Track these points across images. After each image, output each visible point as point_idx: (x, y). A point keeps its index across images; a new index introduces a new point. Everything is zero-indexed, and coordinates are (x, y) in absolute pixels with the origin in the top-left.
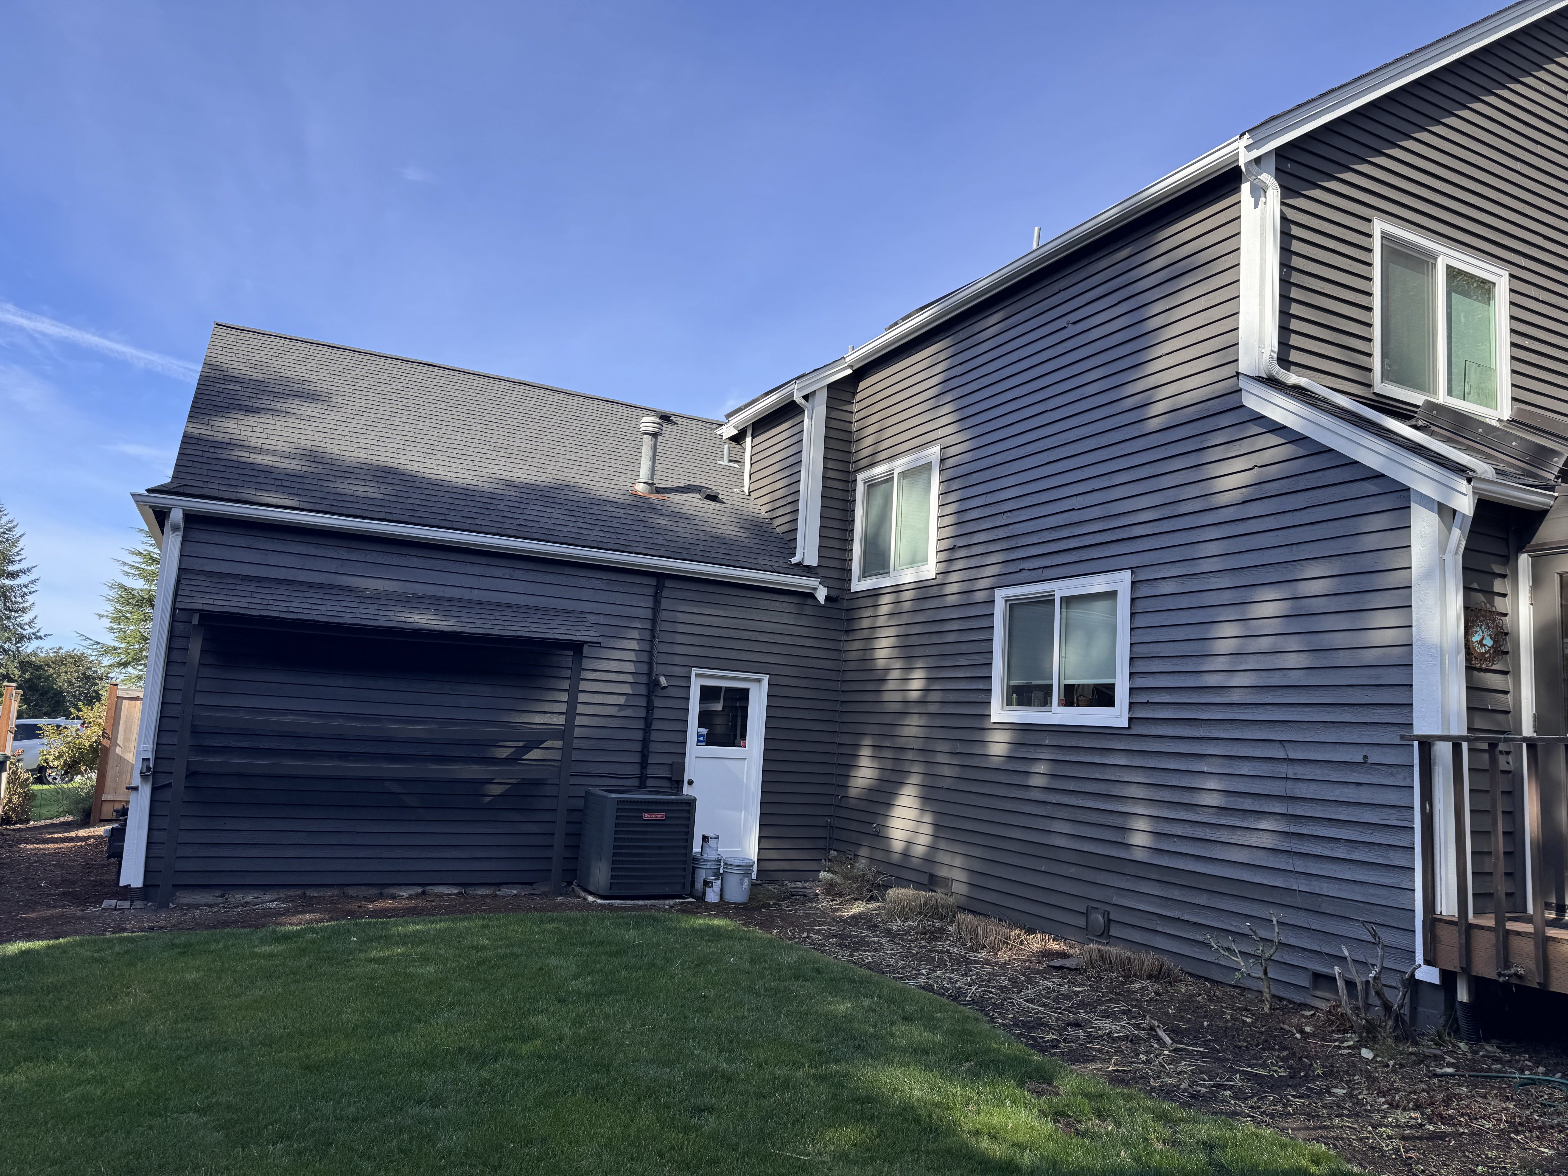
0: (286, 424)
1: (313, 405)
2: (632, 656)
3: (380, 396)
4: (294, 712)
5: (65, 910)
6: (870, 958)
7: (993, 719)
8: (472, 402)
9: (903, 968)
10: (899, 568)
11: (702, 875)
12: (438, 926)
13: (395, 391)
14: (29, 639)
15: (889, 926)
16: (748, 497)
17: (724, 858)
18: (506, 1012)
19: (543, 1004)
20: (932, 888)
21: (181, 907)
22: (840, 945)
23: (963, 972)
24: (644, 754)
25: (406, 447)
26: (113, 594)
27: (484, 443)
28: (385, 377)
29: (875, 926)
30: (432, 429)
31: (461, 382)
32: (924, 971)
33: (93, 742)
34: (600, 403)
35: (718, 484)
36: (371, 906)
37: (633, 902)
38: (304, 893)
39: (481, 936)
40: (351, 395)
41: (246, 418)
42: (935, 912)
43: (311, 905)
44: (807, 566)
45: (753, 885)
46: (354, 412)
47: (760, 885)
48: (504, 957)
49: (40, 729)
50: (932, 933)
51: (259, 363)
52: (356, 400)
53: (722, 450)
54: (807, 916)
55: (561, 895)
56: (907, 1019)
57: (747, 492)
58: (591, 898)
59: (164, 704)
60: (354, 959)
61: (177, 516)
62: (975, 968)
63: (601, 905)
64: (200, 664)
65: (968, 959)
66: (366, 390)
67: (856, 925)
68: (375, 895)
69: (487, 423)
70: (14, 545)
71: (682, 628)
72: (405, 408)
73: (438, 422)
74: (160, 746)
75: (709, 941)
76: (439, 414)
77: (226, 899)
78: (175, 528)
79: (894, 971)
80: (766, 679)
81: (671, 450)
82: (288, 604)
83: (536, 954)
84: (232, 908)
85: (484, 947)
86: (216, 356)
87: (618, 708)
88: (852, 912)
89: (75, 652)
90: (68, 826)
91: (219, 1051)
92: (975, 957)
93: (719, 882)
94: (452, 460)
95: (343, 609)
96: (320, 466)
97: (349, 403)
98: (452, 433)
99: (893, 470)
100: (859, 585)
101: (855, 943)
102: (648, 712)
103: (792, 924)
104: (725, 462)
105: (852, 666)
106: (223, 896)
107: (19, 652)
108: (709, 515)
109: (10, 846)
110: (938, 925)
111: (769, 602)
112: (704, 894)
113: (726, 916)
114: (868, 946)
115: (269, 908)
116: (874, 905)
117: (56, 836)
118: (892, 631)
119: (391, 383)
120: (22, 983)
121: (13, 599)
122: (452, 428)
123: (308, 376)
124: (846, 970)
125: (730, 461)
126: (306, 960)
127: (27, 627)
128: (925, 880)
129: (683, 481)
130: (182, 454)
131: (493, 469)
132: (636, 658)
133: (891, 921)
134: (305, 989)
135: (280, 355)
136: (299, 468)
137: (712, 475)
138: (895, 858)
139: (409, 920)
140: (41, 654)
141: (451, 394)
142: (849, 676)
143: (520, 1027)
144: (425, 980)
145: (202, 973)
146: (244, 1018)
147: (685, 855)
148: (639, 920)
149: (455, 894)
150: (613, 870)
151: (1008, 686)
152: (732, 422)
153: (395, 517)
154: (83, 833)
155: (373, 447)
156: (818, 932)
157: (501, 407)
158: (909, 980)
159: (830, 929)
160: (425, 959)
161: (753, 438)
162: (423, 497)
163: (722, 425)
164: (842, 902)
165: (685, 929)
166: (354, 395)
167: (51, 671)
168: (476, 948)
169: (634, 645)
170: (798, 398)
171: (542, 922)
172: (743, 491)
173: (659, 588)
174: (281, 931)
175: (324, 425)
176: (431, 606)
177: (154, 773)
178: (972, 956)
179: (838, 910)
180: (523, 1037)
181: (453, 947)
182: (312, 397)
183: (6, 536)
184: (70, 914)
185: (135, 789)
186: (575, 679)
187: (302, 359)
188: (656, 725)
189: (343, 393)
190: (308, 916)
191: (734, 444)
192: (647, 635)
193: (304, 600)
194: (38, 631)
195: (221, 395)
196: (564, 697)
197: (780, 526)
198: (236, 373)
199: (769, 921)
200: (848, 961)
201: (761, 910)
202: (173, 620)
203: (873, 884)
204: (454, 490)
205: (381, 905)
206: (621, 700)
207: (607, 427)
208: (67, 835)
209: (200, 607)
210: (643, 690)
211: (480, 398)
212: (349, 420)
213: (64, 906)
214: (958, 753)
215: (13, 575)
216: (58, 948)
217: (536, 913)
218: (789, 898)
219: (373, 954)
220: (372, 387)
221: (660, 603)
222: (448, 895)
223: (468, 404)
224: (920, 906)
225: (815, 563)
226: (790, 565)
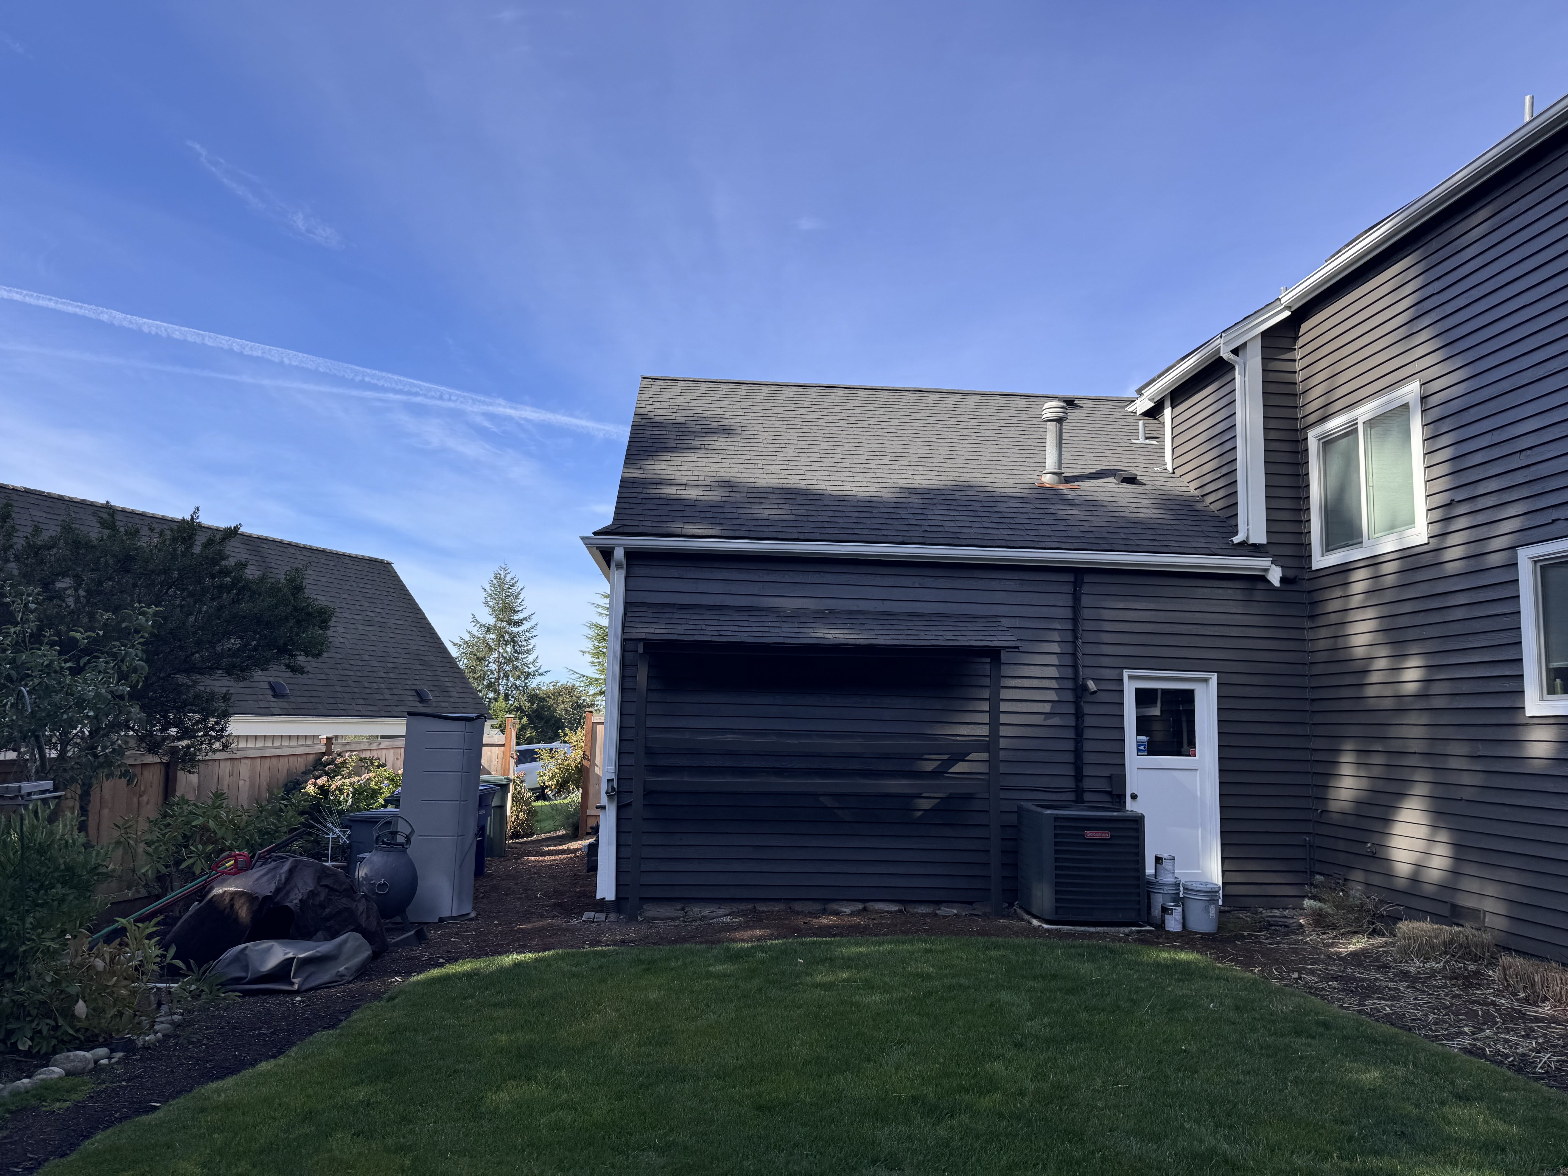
0: (706, 460)
1: (728, 439)
2: (1054, 660)
3: (786, 423)
4: (732, 731)
5: (554, 921)
6: (1388, 1009)
7: (1529, 712)
8: (870, 416)
9: (1436, 1023)
10: (1376, 536)
11: (1158, 901)
12: (881, 949)
13: (799, 416)
14: (534, 675)
15: (1404, 967)
16: (1172, 475)
17: (1183, 881)
18: (958, 1055)
19: (998, 1049)
20: (1456, 920)
21: (647, 920)
22: (1343, 990)
23: (1523, 1033)
24: (1078, 765)
25: (812, 468)
26: (592, 633)
27: (885, 454)
28: (789, 404)
29: (1386, 966)
30: (835, 447)
31: (859, 398)
32: (1466, 1029)
33: (578, 763)
34: (998, 398)
35: (1135, 465)
36: (816, 922)
37: (1082, 928)
38: (755, 908)
39: (925, 962)
40: (761, 425)
41: (672, 458)
42: (1467, 952)
43: (761, 920)
44: (1254, 545)
45: (1221, 912)
46: (765, 441)
47: (1228, 912)
48: (951, 988)
49: (536, 753)
50: (1466, 978)
51: (680, 408)
52: (766, 430)
53: (1136, 428)
54: (1295, 951)
55: (1004, 917)
56: (1463, 1098)
57: (1170, 469)
58: (1035, 922)
59: (622, 728)
60: (801, 983)
61: (619, 554)
62: (1539, 1027)
63: (1048, 930)
64: (648, 690)
65: (1525, 1014)
66: (774, 419)
67: (1360, 965)
68: (819, 910)
69: (886, 434)
70: (517, 597)
71: (1108, 626)
72: (809, 431)
73: (840, 440)
74: (621, 767)
75: (1180, 980)
76: (840, 432)
77: (686, 913)
78: (619, 566)
79: (1424, 1027)
80: (1214, 678)
81: (1078, 435)
82: (719, 628)
83: (985, 987)
84: (691, 922)
85: (929, 976)
86: (644, 406)
87: (1043, 716)
88: (1352, 948)
89: (568, 684)
90: (562, 840)
91: (678, 1081)
92: (1535, 1012)
93: (1180, 909)
94: (855, 475)
95: (766, 629)
96: (737, 495)
97: (760, 433)
98: (854, 448)
99: (1357, 419)
100: (1321, 560)
101: (1363, 988)
102: (1077, 720)
103: (1276, 961)
104: (1141, 440)
105: (1322, 657)
106: (683, 909)
107: (527, 687)
108: (1128, 500)
109: (516, 858)
110: (1472, 967)
111: (1209, 590)
112: (1163, 922)
113: (1193, 948)
114: (1382, 993)
115: (724, 923)
116: (1380, 940)
117: (552, 848)
118: (1370, 613)
119: (796, 409)
120: (513, 996)
121: (520, 643)
122: (853, 444)
123: (723, 413)
124: (1362, 1025)
125: (1147, 438)
126: (756, 982)
127: (531, 666)
128: (1445, 911)
129: (1094, 467)
130: (621, 498)
131: (895, 479)
132: (1059, 661)
133: (1406, 962)
134: (755, 1016)
135: (698, 398)
136: (719, 499)
137: (1127, 456)
138: (1401, 884)
139: (852, 941)
140: (543, 688)
141: (851, 411)
142: (1317, 670)
143: (976, 1074)
144: (871, 1012)
145: (662, 993)
146: (700, 1045)
147: (1138, 878)
148: (1094, 951)
149: (895, 912)
150: (1057, 892)
151: (1548, 670)
152: (1146, 394)
153: (807, 536)
154: (573, 845)
155: (783, 472)
156: (1312, 972)
157: (898, 417)
158: (1448, 1040)
159: (1326, 969)
160: (870, 987)
161: (1173, 408)
162: (831, 514)
163: (1134, 401)
164: (1336, 936)
165: (1148, 964)
166: (764, 426)
167: (552, 702)
168: (920, 975)
169: (1055, 648)
170: (1226, 355)
171: (987, 948)
172: (1166, 469)
173: (1077, 584)
174: (734, 948)
175: (739, 457)
176: (847, 621)
177: (618, 792)
178: (1531, 1011)
179: (1332, 945)
180: (981, 1088)
181: (898, 974)
182: (725, 431)
183: (511, 591)
184: (558, 926)
185: (603, 808)
186: (996, 688)
187: (716, 399)
188: (1088, 734)
189: (753, 425)
190: (758, 932)
191: (1150, 420)
192: (1069, 637)
193: (732, 623)
194: (539, 669)
195: (650, 440)
196: (986, 706)
197: (1213, 503)
198: (659, 419)
199: (1247, 956)
200: (1359, 1011)
201: (1234, 942)
202: (624, 650)
203: (1374, 915)
204: (860, 504)
205: (825, 921)
206: (1047, 708)
207: (1007, 422)
208: (560, 848)
209: (643, 636)
210: (1069, 696)
211: (880, 411)
212: (760, 449)
213: (553, 917)
214: (1480, 756)
215: (518, 624)
216: (544, 961)
217: (979, 938)
218: (1267, 929)
219: (819, 978)
220: (779, 416)
221: (1080, 600)
222: (888, 912)
223: (867, 419)
224: (1445, 944)
225: (1264, 540)
226: (1230, 545)
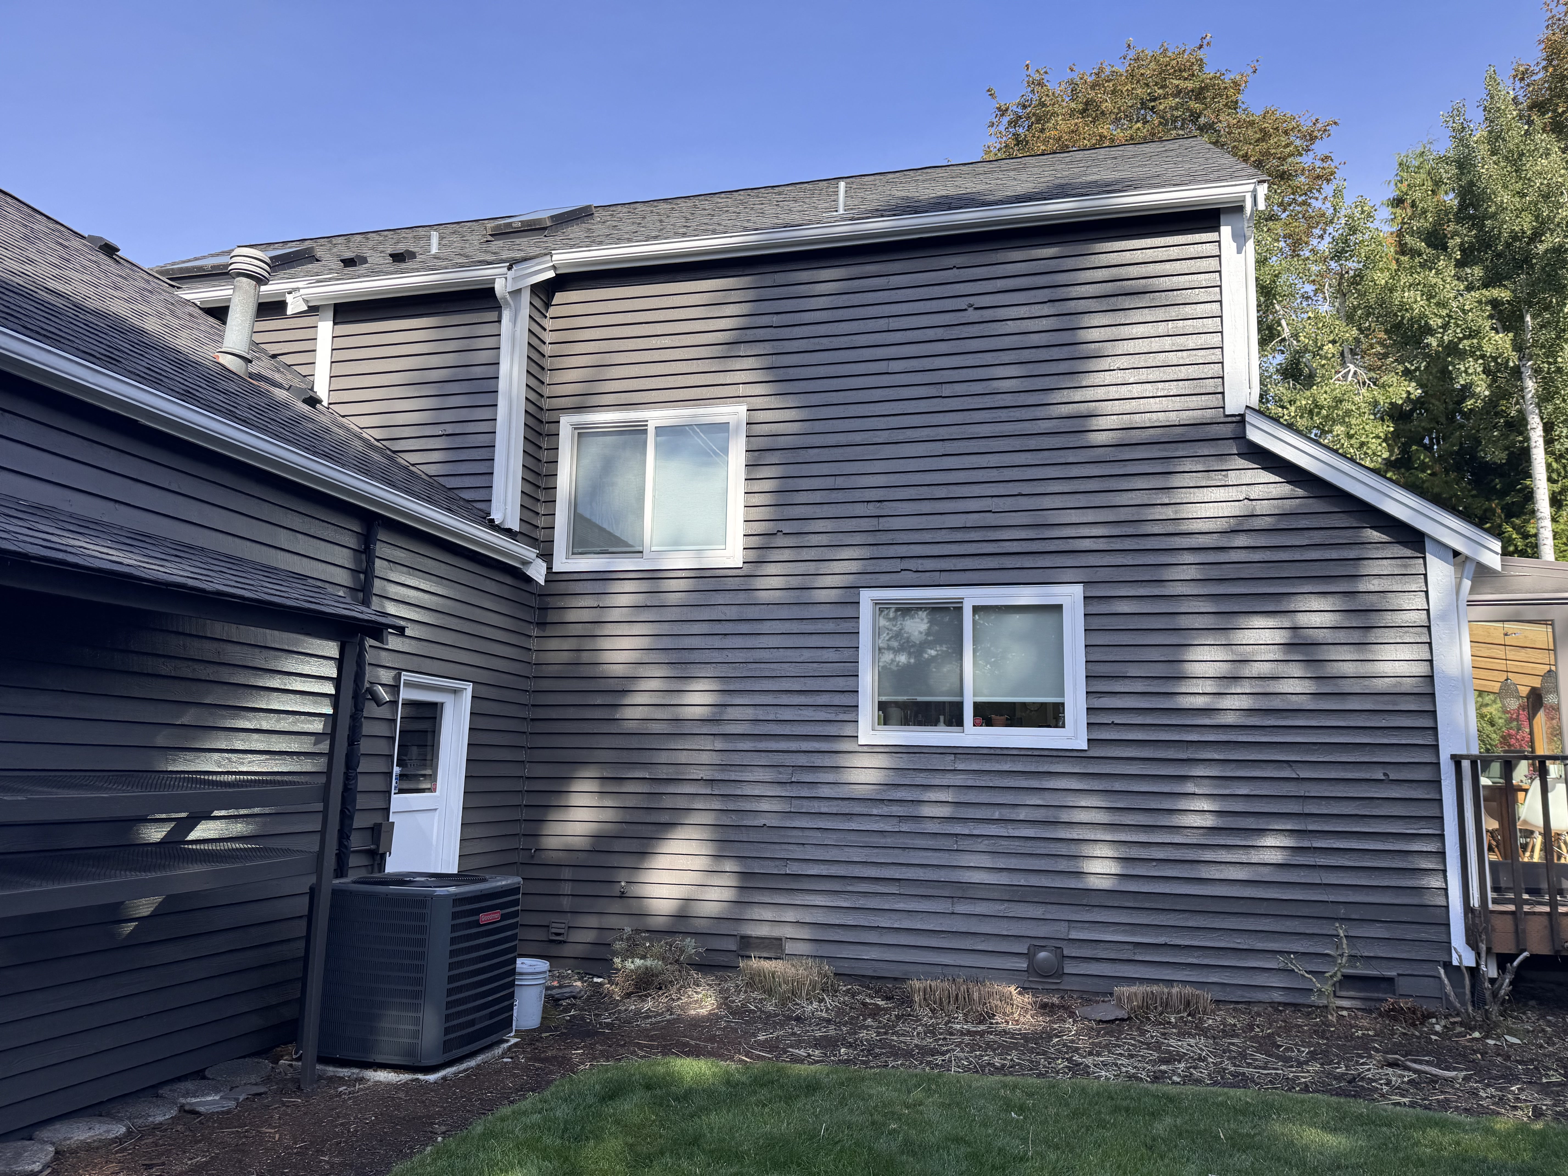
7: (861, 741)
10: (659, 548)
24: (347, 814)
44: (510, 530)
57: (325, 402)
80: (470, 687)
88: (708, 1006)
99: (644, 421)
100: (565, 563)
102: (351, 744)
118: (639, 629)
150: (447, 1018)
151: (878, 703)
164: (673, 996)
170: (500, 287)
173: (370, 540)
188: (362, 765)
221: (373, 564)
225: (516, 527)
226: (492, 525)
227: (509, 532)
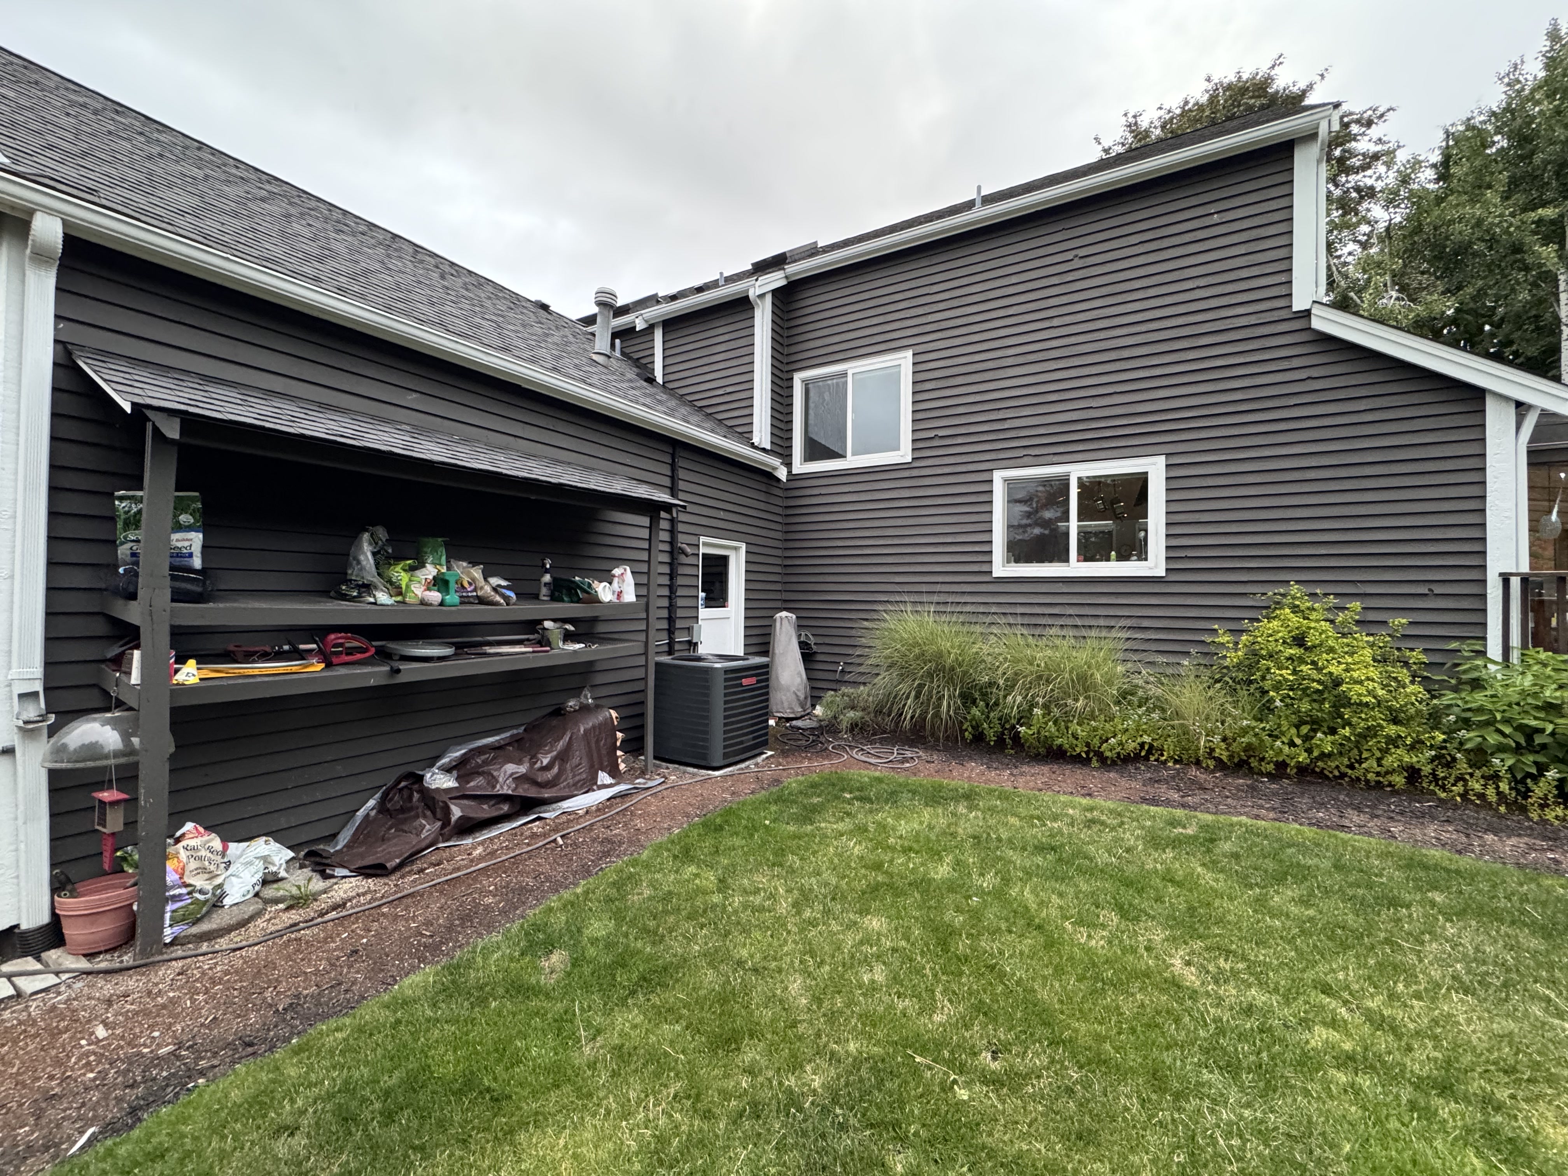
7: (996, 574)
16: (664, 387)
24: (672, 620)
57: (660, 382)
61: (47, 230)
78: (41, 257)
80: (743, 546)
99: (846, 370)
100: (800, 468)
102: (672, 579)
105: (797, 536)
111: (740, 477)
142: (793, 545)
150: (724, 740)
152: (643, 316)
161: (664, 333)
170: (752, 294)
173: (675, 456)
188: (679, 591)
221: (677, 471)
225: (768, 447)
226: (753, 446)
227: (764, 450)
